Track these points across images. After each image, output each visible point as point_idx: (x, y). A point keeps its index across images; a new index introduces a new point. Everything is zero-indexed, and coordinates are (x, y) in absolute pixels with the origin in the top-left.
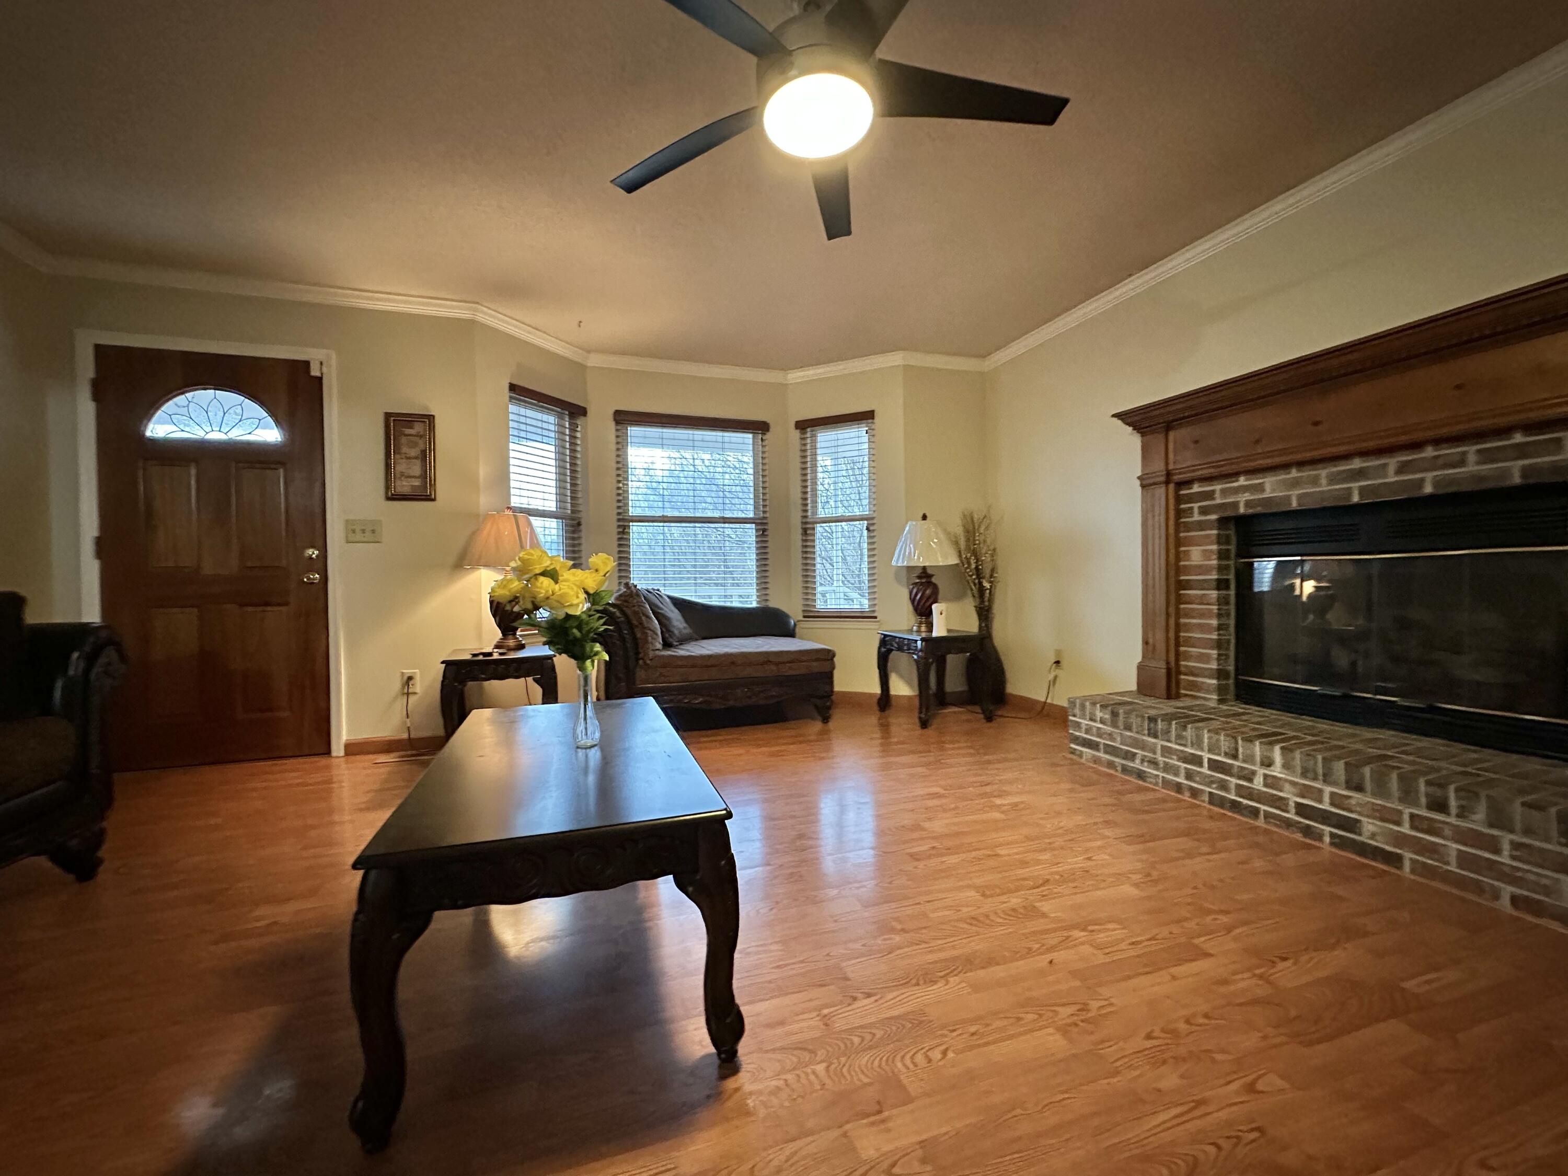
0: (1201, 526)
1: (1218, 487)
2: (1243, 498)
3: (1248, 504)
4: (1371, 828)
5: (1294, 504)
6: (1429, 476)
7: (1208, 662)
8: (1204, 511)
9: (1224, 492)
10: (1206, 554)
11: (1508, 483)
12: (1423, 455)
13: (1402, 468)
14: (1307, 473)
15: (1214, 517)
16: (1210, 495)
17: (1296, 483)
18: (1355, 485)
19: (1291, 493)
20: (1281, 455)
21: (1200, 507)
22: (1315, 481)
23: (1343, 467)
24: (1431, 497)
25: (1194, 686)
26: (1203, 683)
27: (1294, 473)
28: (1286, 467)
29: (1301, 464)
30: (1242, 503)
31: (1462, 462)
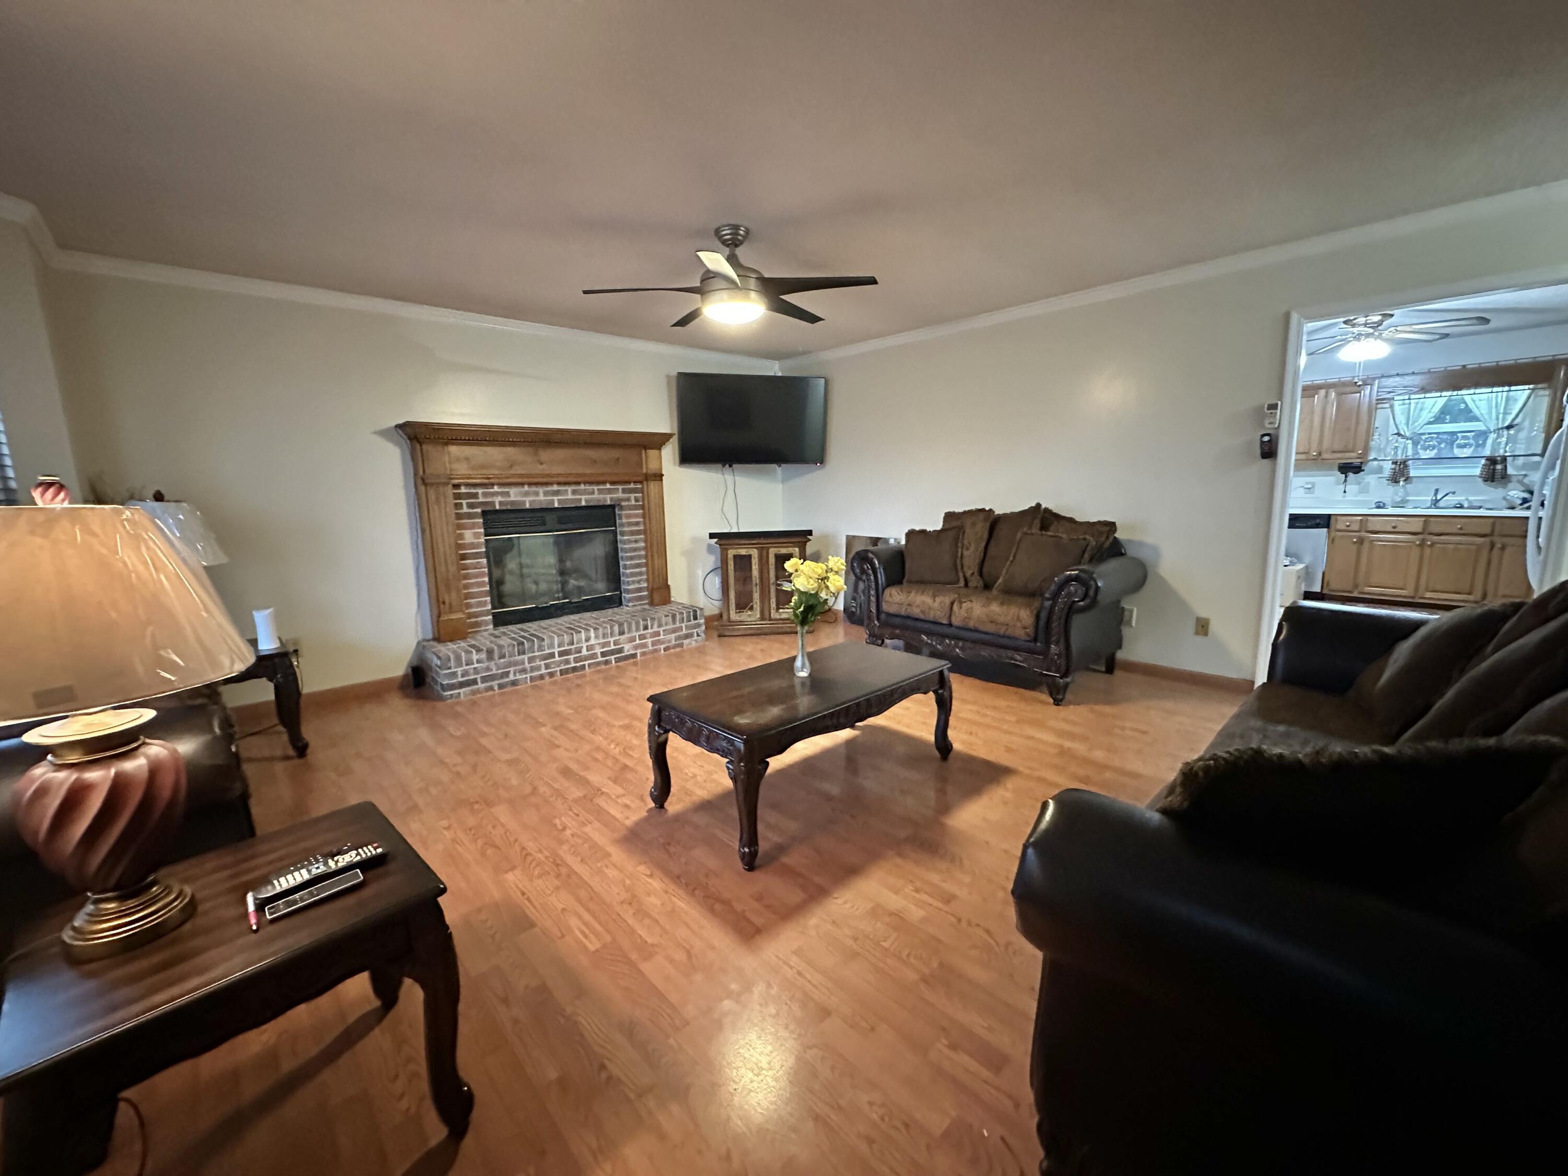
0: (470, 516)
1: (480, 491)
2: (497, 500)
3: (500, 503)
4: (628, 647)
5: (528, 506)
6: (583, 497)
7: (485, 606)
8: (471, 506)
9: (485, 494)
10: (476, 535)
11: (606, 504)
12: (580, 488)
13: (574, 492)
14: (534, 489)
15: (479, 510)
16: (475, 496)
17: (527, 494)
18: (556, 498)
19: (525, 499)
20: (518, 477)
21: (467, 503)
22: (537, 494)
23: (549, 488)
24: (584, 506)
25: (477, 624)
26: (482, 620)
27: (526, 488)
28: (522, 484)
29: (530, 484)
30: (497, 502)
31: (593, 493)
